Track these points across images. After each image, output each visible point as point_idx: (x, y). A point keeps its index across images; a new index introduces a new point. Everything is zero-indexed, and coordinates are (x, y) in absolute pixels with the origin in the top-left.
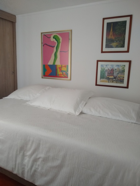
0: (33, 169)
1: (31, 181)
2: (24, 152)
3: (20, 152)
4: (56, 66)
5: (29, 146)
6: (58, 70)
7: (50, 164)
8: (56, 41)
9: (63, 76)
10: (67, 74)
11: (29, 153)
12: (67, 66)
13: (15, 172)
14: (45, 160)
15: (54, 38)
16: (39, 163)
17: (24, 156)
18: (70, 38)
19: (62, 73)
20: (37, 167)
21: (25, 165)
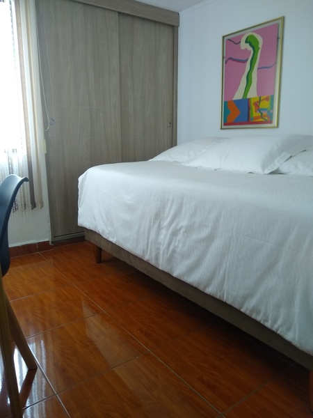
0: (171, 247)
1: (166, 270)
2: (160, 222)
3: (154, 222)
4: (249, 100)
5: (167, 211)
6: (253, 108)
7: (196, 236)
8: (250, 49)
9: (261, 120)
10: (271, 116)
11: (166, 223)
12: (270, 99)
13: (146, 258)
14: (189, 230)
15: (246, 42)
16: (179, 237)
17: (159, 228)
18: (280, 36)
19: (259, 114)
20: (176, 244)
21: (160, 243)
